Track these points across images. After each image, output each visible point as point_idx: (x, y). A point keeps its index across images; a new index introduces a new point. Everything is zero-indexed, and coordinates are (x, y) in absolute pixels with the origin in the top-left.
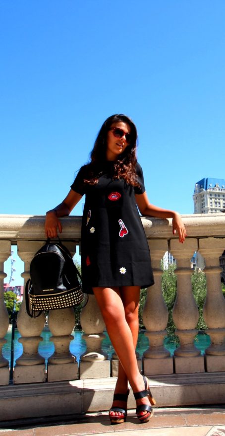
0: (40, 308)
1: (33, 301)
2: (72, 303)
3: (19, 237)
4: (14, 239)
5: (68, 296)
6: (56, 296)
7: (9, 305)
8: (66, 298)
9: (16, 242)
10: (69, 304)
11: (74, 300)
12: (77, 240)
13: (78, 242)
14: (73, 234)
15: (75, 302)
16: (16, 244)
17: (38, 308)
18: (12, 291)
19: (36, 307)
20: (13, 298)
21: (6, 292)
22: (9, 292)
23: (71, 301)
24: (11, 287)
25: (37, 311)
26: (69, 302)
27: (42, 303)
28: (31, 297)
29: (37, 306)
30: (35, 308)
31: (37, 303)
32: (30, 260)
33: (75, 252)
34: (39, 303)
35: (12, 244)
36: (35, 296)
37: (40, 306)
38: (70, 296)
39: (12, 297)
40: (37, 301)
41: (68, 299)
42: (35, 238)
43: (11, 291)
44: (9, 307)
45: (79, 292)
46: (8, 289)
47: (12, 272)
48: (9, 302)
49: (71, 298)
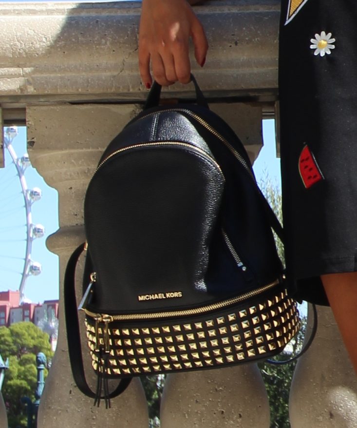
0: (129, 366)
1: (99, 336)
2: (255, 347)
3: (31, 90)
4: (15, 97)
5: (238, 320)
6: (192, 319)
7: (22, 376)
8: (234, 328)
9: (24, 110)
10: (245, 350)
11: (263, 333)
12: (266, 97)
13: (271, 104)
14: (247, 71)
15: (265, 343)
16: (22, 122)
17: (119, 366)
18: (33, 320)
19: (114, 362)
20: (36, 350)
21: (8, 325)
22: (19, 326)
23: (253, 337)
24: (26, 307)
25: (114, 375)
26: (243, 341)
27: (135, 347)
28: (91, 321)
29: (118, 358)
30: (107, 365)
31: (115, 347)
32: (83, 183)
33: (260, 142)
34: (125, 348)
35: (8, 122)
36: (106, 318)
37: (127, 357)
38: (249, 317)
39: (31, 343)
40: (114, 337)
41: (241, 331)
42: (95, 91)
43: (27, 323)
44: (24, 383)
45: (281, 304)
46: (18, 314)
47: (29, 240)
48: (22, 363)
49: (252, 327)
